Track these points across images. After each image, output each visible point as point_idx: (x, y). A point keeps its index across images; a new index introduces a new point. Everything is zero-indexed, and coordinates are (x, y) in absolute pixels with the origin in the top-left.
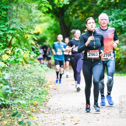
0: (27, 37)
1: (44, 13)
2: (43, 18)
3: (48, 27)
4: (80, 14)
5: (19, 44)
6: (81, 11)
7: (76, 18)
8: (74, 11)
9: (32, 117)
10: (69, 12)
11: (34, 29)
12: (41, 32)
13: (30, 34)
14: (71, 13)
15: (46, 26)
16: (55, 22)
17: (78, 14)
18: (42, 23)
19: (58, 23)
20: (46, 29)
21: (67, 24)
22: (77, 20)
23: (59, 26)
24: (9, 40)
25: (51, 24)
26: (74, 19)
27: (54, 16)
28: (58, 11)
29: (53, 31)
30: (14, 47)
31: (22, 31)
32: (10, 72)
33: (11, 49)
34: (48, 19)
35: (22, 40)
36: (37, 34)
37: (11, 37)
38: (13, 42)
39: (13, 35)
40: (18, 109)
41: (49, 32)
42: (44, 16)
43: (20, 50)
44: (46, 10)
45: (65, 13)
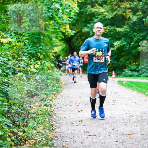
0: (50, 55)
1: (59, 40)
2: (59, 44)
3: (62, 49)
4: (80, 41)
5: (45, 58)
6: (81, 39)
7: (78, 43)
8: (77, 40)
9: (52, 101)
10: (74, 40)
11: (53, 50)
12: (58, 52)
13: (51, 53)
14: (75, 41)
15: (60, 48)
16: (66, 46)
17: (79, 41)
18: (58, 46)
19: (68, 47)
20: (61, 50)
21: (73, 47)
22: (79, 44)
23: (68, 48)
24: (39, 56)
25: (63, 46)
26: (77, 44)
27: (65, 42)
28: (68, 39)
29: (64, 51)
30: (42, 60)
31: (46, 51)
32: (39, 75)
33: (40, 61)
34: (62, 44)
35: (46, 57)
36: (56, 53)
37: (40, 55)
38: (41, 57)
39: (41, 54)
40: (44, 96)
41: (62, 52)
42: (59, 42)
43: (46, 62)
44: (60, 38)
45: (72, 41)
